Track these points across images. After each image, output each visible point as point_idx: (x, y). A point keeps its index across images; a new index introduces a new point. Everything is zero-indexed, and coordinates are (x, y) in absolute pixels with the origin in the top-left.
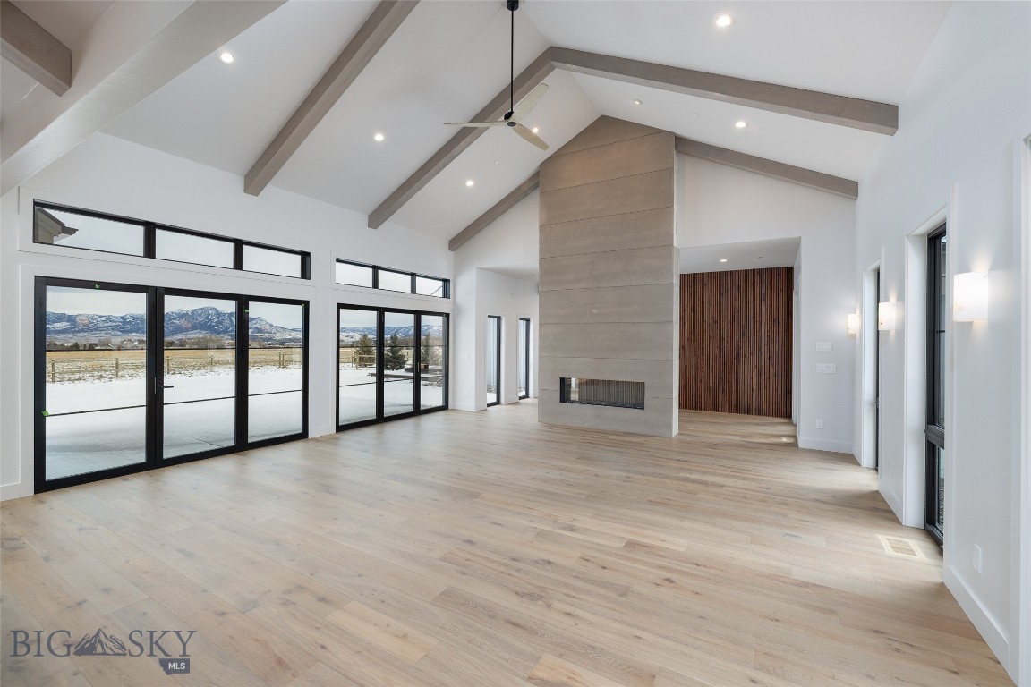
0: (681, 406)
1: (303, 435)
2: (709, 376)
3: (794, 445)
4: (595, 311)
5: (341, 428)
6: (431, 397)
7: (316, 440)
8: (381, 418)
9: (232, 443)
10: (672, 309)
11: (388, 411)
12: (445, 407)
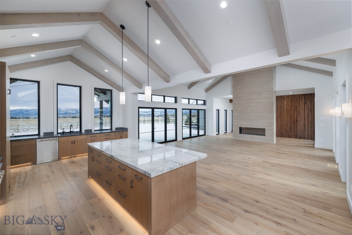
0: (277, 136)
1: (176, 140)
2: (286, 127)
3: (314, 147)
4: (250, 109)
5: (183, 139)
6: (202, 132)
7: (179, 141)
8: (191, 137)
9: (164, 141)
10: (273, 108)
11: (192, 136)
12: (205, 135)
